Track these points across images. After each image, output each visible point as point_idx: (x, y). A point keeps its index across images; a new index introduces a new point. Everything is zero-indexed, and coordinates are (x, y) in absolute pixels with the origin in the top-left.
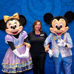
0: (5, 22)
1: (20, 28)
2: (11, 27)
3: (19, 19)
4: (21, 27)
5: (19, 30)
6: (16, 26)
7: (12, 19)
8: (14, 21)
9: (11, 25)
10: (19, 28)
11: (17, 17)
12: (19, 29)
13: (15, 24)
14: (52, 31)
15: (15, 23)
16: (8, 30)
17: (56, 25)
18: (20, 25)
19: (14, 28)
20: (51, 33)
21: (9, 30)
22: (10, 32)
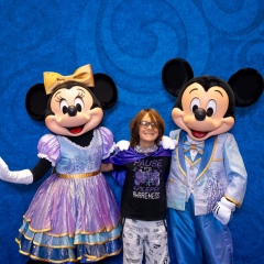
0: (48, 92)
1: (92, 115)
2: (64, 107)
3: (92, 85)
4: (98, 110)
5: (88, 121)
6: (79, 108)
7: (69, 85)
8: (75, 91)
9: (64, 104)
10: (90, 115)
11: (88, 78)
12: (88, 118)
13: (79, 101)
14: (179, 122)
15: (78, 97)
16: (54, 120)
17: (196, 102)
18: (94, 106)
19: (72, 111)
20: (176, 127)
21: (56, 119)
22: (60, 125)
